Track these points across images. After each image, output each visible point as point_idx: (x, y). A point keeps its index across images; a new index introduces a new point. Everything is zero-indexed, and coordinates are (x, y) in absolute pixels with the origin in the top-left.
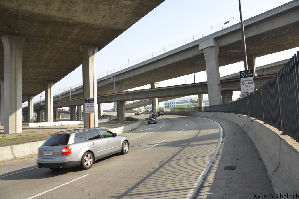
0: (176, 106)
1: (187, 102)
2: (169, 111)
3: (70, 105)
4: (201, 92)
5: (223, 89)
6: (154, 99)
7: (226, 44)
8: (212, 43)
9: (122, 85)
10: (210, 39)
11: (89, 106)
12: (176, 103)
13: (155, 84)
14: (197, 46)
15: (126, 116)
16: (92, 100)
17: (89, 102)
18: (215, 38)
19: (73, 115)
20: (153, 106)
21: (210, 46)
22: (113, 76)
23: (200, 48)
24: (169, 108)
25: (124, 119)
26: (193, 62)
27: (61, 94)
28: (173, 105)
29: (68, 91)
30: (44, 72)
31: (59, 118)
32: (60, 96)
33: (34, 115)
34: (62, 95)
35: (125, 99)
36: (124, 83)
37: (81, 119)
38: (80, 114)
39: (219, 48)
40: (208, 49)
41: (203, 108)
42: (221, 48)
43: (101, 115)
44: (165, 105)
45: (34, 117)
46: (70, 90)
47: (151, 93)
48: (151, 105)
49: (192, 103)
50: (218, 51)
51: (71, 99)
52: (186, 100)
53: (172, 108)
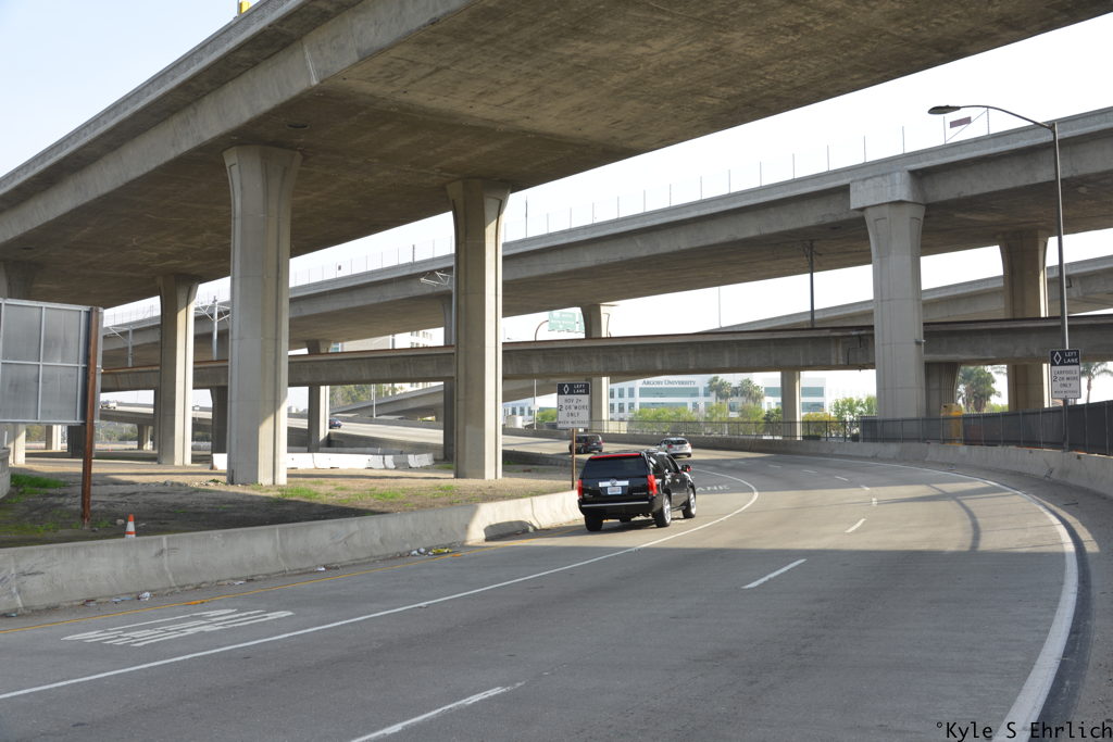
5: (932, 357)
6: (596, 379)
7: (952, 196)
8: (901, 190)
10: (897, 175)
11: (571, 404)
14: (844, 190)
17: (570, 393)
18: (914, 173)
20: (591, 401)
21: (897, 199)
26: (808, 243)
39: (924, 208)
40: (886, 208)
41: (798, 425)
42: (929, 207)
49: (714, 394)
50: (922, 216)
52: (687, 383)
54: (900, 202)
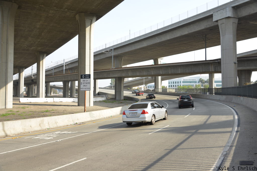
0: (182, 85)
1: (195, 82)
2: (174, 91)
3: (63, 80)
4: (213, 71)
5: (240, 68)
6: (157, 77)
7: (247, 14)
8: (229, 13)
9: (121, 59)
10: (228, 8)
11: (85, 82)
12: (182, 82)
13: (159, 60)
14: (211, 16)
15: (124, 95)
16: (88, 76)
17: (84, 78)
18: (233, 8)
19: (66, 91)
20: (155, 84)
21: (227, 16)
22: (111, 49)
23: (215, 19)
24: (174, 88)
25: (122, 98)
26: (204, 35)
27: (54, 67)
28: (178, 84)
29: (62, 64)
30: (37, 43)
31: (51, 94)
32: (52, 69)
33: (24, 89)
34: (54, 69)
35: (124, 76)
36: (123, 57)
37: (74, 96)
38: (73, 90)
40: (224, 20)
41: (213, 89)
42: (240, 19)
43: (97, 93)
44: (169, 83)
45: (24, 91)
46: (63, 63)
47: (154, 69)
48: (154, 84)
49: (200, 83)
50: (237, 22)
51: (64, 73)
52: (194, 80)
53: (177, 87)
54: (229, 17)
